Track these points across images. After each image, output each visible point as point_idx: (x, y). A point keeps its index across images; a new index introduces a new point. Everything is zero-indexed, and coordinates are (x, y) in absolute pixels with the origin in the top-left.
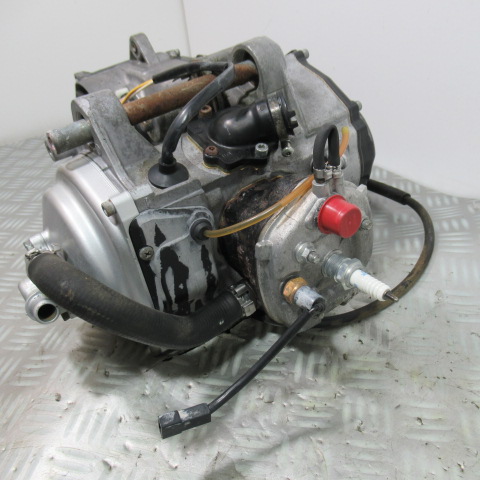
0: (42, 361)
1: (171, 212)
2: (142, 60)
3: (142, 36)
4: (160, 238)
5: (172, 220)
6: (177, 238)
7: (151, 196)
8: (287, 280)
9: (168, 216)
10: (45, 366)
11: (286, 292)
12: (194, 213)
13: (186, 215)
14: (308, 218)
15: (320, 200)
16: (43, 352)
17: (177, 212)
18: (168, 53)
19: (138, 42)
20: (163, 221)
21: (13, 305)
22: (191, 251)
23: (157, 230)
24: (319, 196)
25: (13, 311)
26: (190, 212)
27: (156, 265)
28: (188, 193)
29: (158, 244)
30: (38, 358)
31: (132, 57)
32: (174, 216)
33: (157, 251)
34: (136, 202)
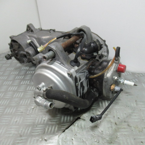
0: (22, 139)
2: (32, 31)
3: (31, 24)
4: (80, 80)
5: (82, 75)
6: (83, 79)
7: (78, 69)
8: (111, 85)
10: (23, 141)
11: (111, 88)
14: (115, 70)
15: (117, 65)
16: (21, 136)
17: (83, 72)
18: (39, 29)
19: (31, 26)
21: (4, 119)
23: (80, 78)
24: (116, 64)
25: (4, 121)
26: (85, 72)
27: (79, 87)
28: (84, 67)
29: (79, 82)
30: (20, 138)
31: (27, 30)
33: (79, 83)
34: (75, 71)
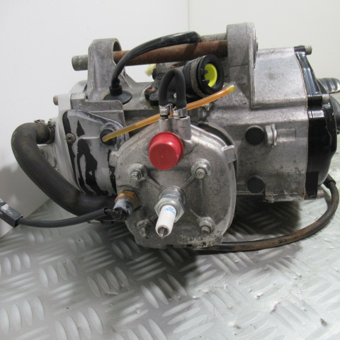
1: (91, 116)
5: (90, 122)
6: (92, 137)
9: (88, 118)
12: (107, 124)
13: (101, 122)
17: (96, 118)
20: (83, 120)
22: (100, 150)
23: (79, 125)
27: (75, 149)
28: (110, 109)
29: (79, 135)
32: (92, 120)
33: (77, 139)
34: (71, 101)
